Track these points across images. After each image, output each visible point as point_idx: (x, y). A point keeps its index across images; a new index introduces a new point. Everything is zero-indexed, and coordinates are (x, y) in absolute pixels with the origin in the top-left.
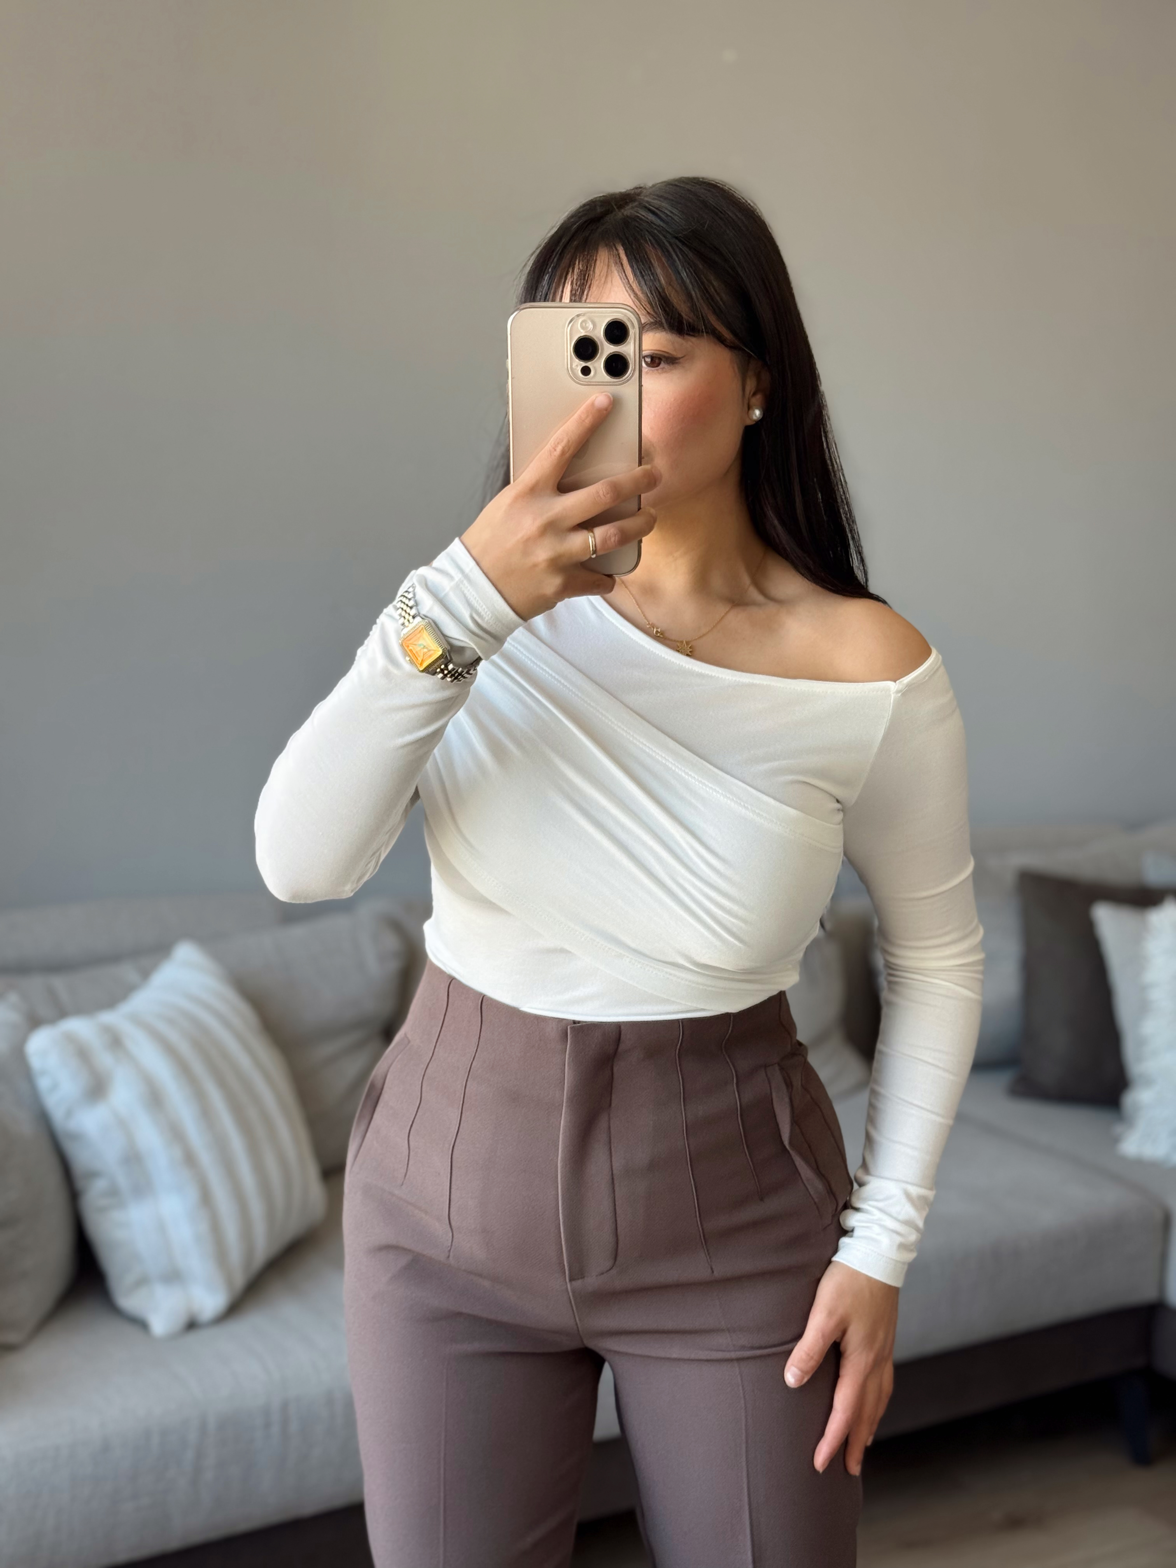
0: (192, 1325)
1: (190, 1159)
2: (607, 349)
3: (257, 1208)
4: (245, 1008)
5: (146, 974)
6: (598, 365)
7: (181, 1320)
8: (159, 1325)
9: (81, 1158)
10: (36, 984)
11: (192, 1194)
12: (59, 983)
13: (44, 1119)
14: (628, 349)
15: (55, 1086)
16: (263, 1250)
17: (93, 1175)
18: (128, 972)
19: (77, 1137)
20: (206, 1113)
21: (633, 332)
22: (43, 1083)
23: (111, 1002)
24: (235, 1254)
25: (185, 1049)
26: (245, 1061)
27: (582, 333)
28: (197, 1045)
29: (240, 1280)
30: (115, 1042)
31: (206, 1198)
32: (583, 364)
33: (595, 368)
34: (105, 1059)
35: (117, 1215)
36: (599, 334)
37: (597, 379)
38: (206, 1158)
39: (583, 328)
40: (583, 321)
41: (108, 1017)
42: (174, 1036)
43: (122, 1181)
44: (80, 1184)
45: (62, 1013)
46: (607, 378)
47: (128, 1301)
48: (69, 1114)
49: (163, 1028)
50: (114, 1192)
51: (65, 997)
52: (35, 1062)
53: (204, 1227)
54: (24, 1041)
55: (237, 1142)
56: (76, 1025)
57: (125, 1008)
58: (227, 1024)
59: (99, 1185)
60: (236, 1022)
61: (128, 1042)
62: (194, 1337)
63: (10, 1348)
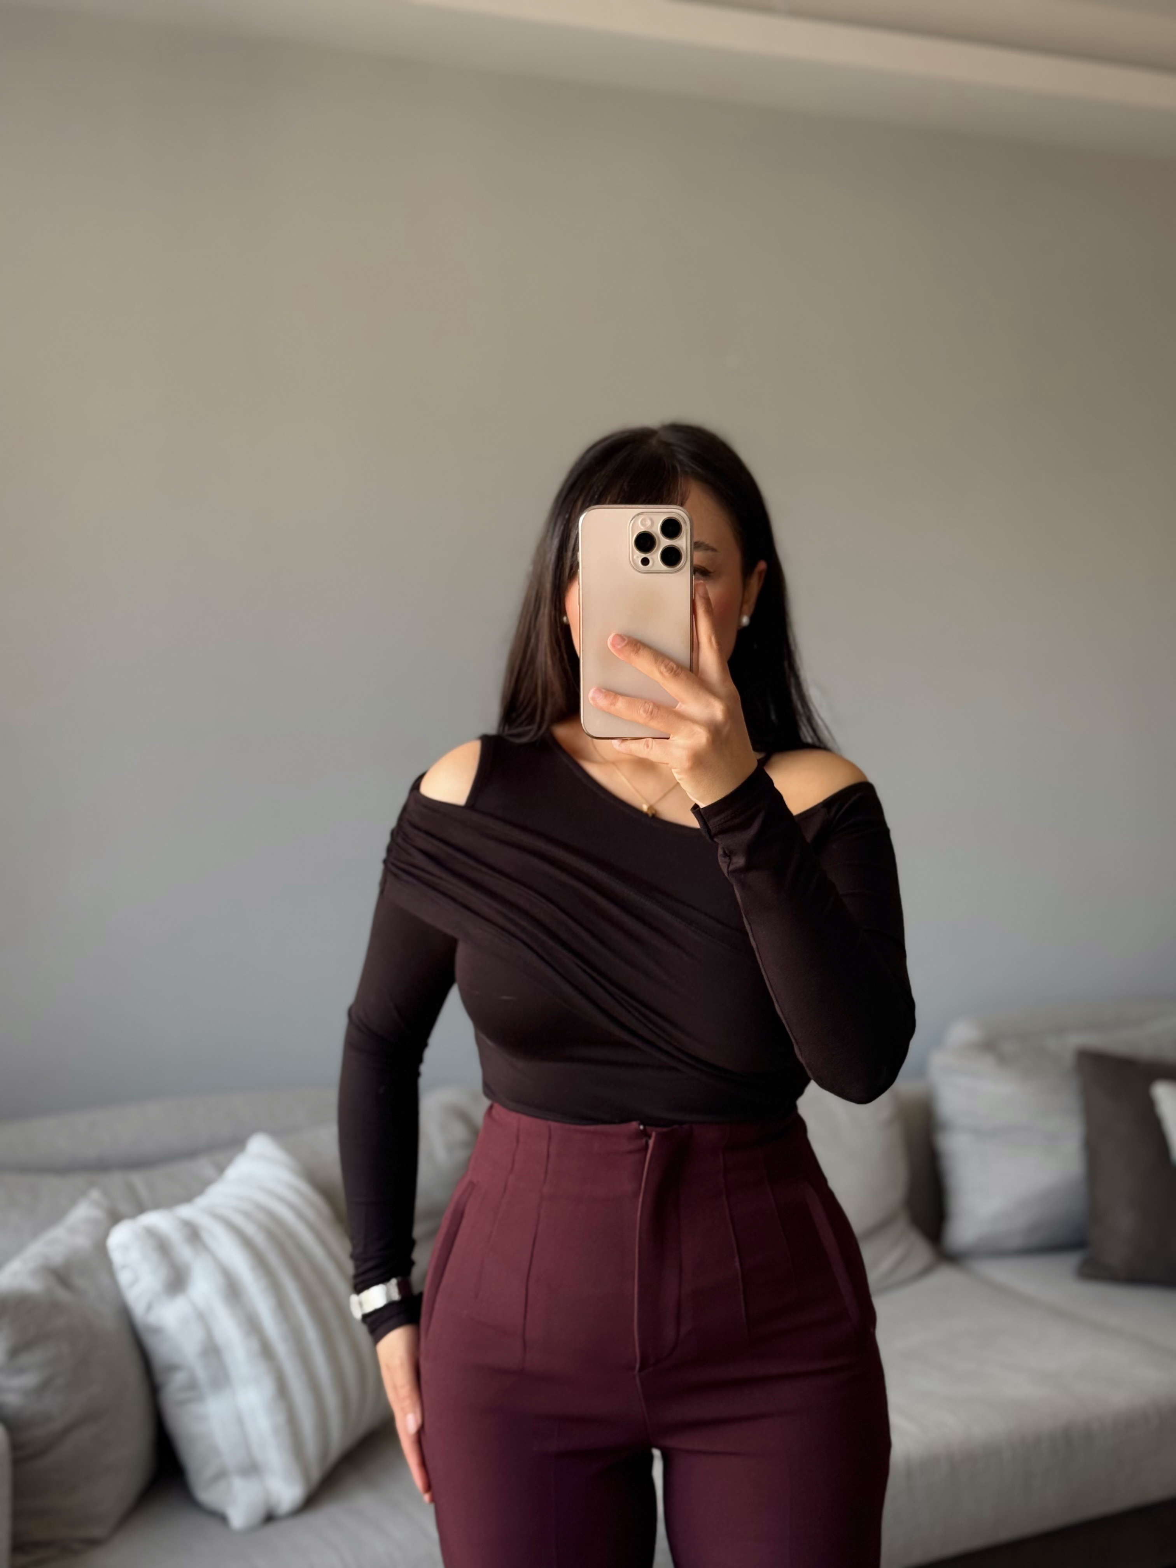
0: (270, 1518)
1: (266, 1352)
2: (664, 542)
3: (332, 1401)
5: (221, 1169)
6: (655, 557)
7: (259, 1513)
8: (237, 1519)
9: (161, 1351)
10: (116, 1180)
11: (269, 1385)
12: (137, 1179)
13: (125, 1314)
14: (682, 543)
15: (135, 1281)
16: (338, 1442)
17: (173, 1368)
18: (203, 1166)
19: (157, 1330)
20: (282, 1305)
22: (124, 1278)
23: (188, 1198)
24: (311, 1446)
25: (260, 1240)
27: (642, 529)
28: (271, 1236)
29: (316, 1474)
30: (194, 1234)
31: (282, 1390)
32: (643, 555)
33: (653, 559)
34: (184, 1252)
35: (196, 1408)
36: (656, 530)
37: (655, 568)
38: (282, 1348)
39: (642, 525)
40: (643, 520)
41: (185, 1211)
42: (250, 1230)
43: (201, 1374)
44: (160, 1378)
45: (141, 1209)
46: (663, 568)
47: (207, 1495)
48: (149, 1308)
49: (240, 1221)
50: (192, 1385)
51: (143, 1192)
52: (117, 1256)
53: (281, 1419)
54: (106, 1235)
55: (312, 1334)
56: (156, 1219)
57: (202, 1201)
58: (301, 1216)
59: (179, 1379)
60: (310, 1213)
61: (206, 1236)
62: (271, 1530)
63: (94, 1543)
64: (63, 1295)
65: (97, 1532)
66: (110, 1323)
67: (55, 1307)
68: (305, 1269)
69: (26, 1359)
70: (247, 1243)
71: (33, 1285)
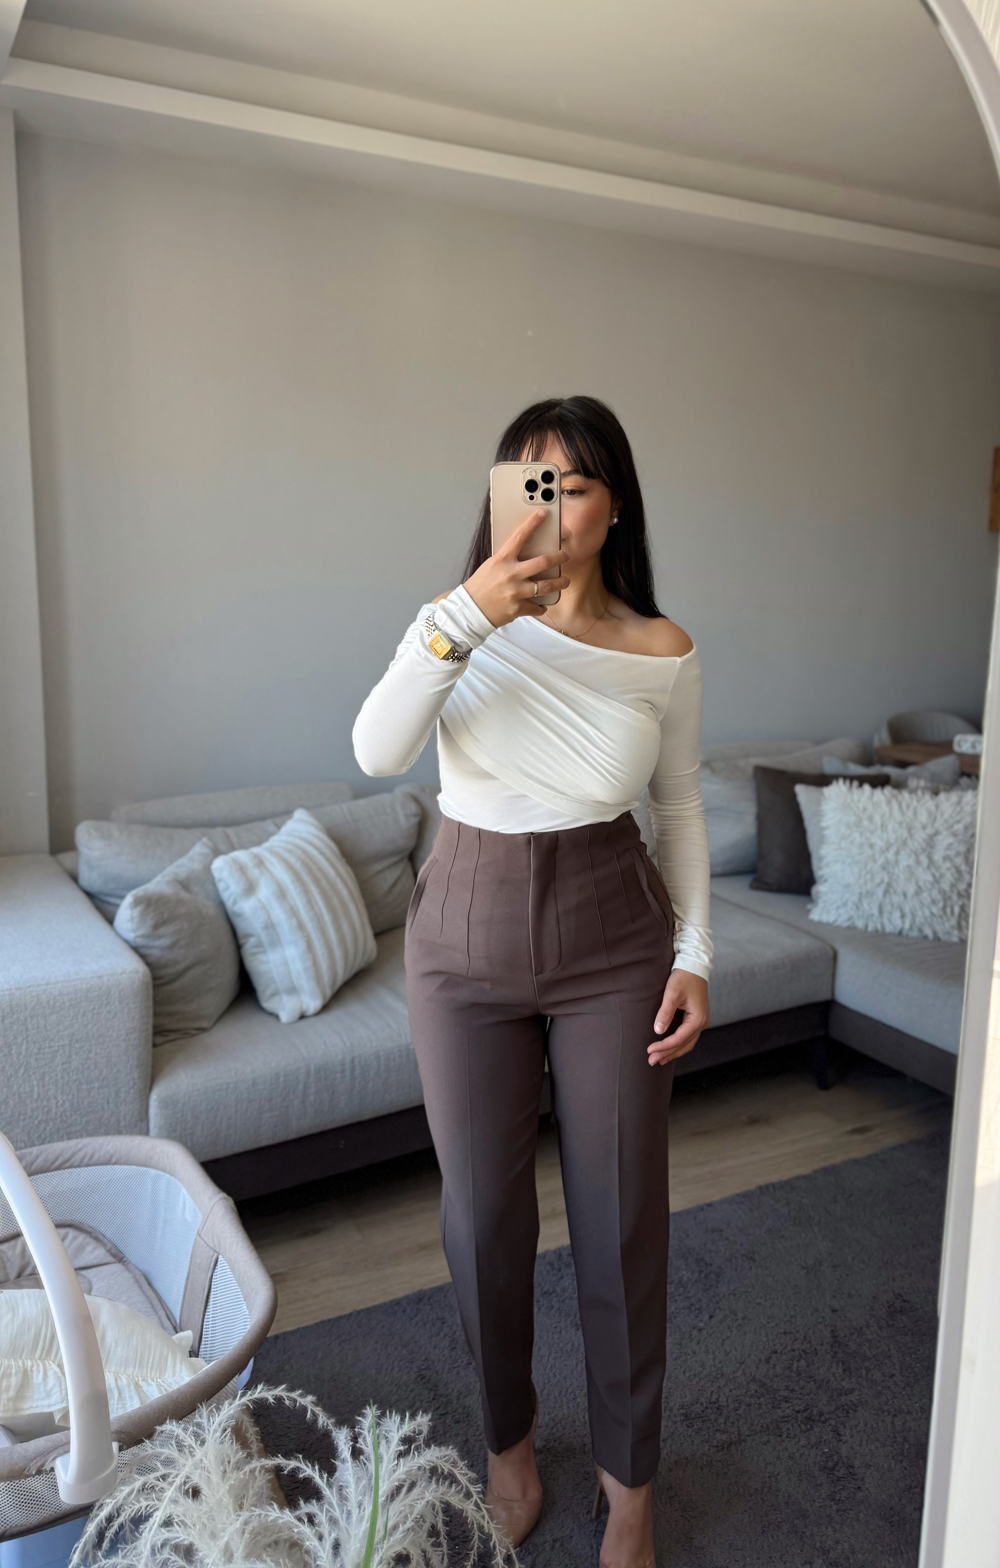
0: (303, 1017)
1: (301, 926)
2: (543, 486)
3: (338, 954)
4: (332, 844)
5: (279, 827)
6: (538, 494)
7: (297, 1014)
8: (284, 1017)
9: (242, 927)
10: (217, 832)
11: (303, 946)
12: (231, 832)
13: (221, 905)
14: (554, 486)
15: (228, 888)
16: (341, 977)
17: (249, 936)
18: (269, 825)
19: (239, 915)
20: (310, 903)
21: (557, 477)
22: (221, 886)
23: (259, 842)
24: (326, 979)
25: (298, 866)
26: (332, 873)
27: (530, 478)
28: (304, 864)
29: (329, 993)
30: (260, 863)
31: (310, 947)
32: (530, 494)
33: (536, 497)
34: (254, 873)
35: (261, 957)
36: (538, 478)
37: (537, 502)
38: (310, 926)
39: (530, 475)
40: (530, 471)
41: (256, 850)
42: (293, 860)
43: (264, 939)
44: (241, 941)
45: (232, 848)
46: (543, 501)
47: (267, 1005)
48: (235, 902)
49: (286, 855)
50: (259, 945)
51: (234, 839)
52: (216, 874)
53: (309, 963)
54: (211, 863)
55: (327, 918)
56: (241, 855)
57: (266, 845)
58: (322, 853)
59: (252, 941)
60: (327, 852)
61: (267, 863)
62: (303, 1023)
63: (203, 1030)
64: (184, 895)
65: (205, 1024)
66: (211, 910)
67: (180, 902)
68: (324, 883)
69: (162, 930)
70: (290, 867)
71: (167, 890)
